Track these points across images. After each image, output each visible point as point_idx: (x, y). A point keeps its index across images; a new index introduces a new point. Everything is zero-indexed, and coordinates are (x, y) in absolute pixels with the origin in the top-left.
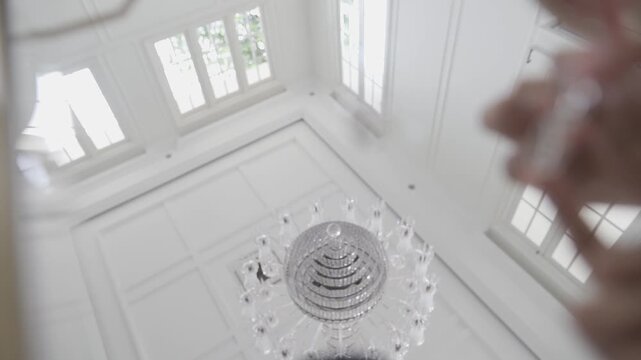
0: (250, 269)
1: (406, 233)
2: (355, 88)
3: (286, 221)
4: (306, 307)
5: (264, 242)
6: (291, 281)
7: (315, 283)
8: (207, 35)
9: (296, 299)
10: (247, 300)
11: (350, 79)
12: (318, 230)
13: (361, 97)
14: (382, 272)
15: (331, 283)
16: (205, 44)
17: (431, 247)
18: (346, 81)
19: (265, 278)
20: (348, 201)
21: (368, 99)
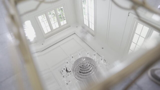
0: (64, 69)
1: (102, 59)
2: (87, 25)
3: (72, 57)
4: (78, 78)
5: (67, 63)
6: (74, 72)
7: (80, 72)
8: (50, 14)
9: (75, 76)
10: (63, 77)
11: (86, 23)
12: (80, 59)
13: (89, 27)
14: (96, 69)
15: (83, 72)
16: (50, 16)
17: (108, 62)
18: (85, 23)
19: (68, 71)
20: (87, 52)
21: (91, 27)
